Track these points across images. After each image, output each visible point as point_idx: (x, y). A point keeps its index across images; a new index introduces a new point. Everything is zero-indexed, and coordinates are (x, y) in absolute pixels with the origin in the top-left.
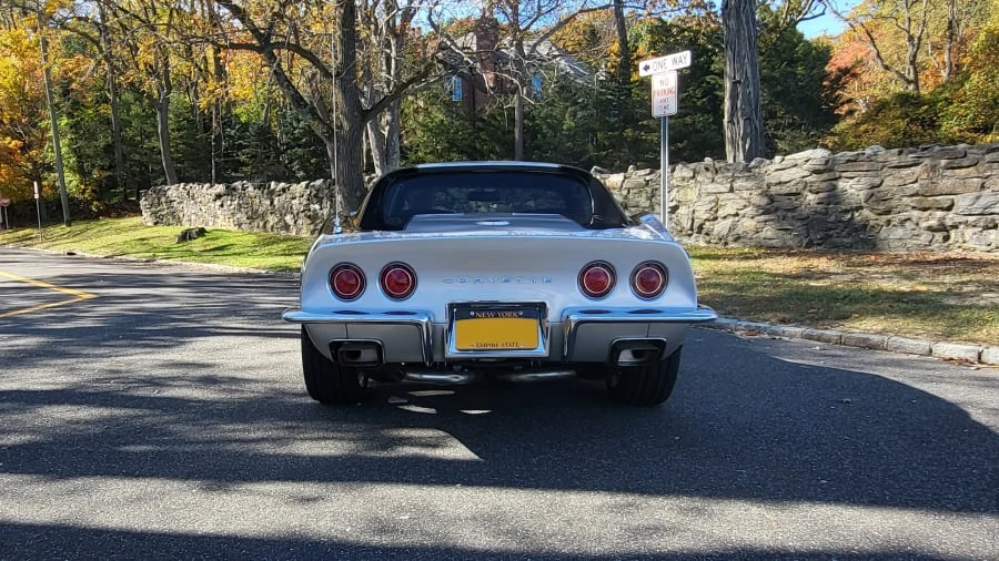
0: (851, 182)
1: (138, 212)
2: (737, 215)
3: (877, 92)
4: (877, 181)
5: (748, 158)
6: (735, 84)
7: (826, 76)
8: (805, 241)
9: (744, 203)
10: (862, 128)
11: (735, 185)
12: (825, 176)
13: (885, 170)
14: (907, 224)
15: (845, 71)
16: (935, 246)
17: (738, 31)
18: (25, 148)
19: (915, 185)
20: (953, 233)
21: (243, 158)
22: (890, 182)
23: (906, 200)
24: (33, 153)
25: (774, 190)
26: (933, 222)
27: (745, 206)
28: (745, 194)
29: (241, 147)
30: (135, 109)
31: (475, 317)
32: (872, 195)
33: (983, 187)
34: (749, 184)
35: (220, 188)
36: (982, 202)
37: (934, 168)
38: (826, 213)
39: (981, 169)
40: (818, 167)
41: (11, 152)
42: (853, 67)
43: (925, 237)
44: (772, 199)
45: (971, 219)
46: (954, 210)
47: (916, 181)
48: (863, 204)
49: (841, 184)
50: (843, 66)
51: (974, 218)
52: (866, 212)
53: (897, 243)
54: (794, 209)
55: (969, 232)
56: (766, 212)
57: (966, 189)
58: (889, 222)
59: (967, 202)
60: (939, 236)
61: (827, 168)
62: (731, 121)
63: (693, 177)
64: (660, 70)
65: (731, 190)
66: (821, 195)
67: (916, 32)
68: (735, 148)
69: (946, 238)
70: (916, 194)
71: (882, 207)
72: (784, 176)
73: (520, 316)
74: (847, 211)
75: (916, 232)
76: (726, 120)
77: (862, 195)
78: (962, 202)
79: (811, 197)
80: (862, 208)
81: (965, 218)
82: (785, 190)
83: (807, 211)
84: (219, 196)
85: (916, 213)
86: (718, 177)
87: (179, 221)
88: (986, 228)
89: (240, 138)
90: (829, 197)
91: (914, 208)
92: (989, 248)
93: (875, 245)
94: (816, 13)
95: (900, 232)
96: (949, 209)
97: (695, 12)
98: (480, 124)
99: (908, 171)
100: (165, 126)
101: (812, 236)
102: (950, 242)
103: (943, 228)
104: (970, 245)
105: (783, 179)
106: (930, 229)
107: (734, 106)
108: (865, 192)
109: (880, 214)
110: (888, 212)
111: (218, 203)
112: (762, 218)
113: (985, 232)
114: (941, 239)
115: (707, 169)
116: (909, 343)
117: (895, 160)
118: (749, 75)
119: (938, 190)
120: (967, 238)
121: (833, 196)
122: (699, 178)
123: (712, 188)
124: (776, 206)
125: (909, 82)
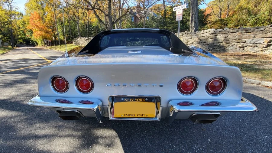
0: (220, 36)
1: (72, 43)
2: (192, 44)
3: (212, 19)
4: (227, 36)
5: (195, 31)
6: (192, 14)
7: (204, 15)
8: (208, 50)
9: (194, 41)
10: (212, 26)
11: (192, 37)
12: (214, 35)
13: (229, 33)
14: (234, 46)
15: (208, 15)
16: (240, 51)
17: (194, 2)
18: (52, 31)
19: (236, 37)
20: (245, 48)
21: (93, 33)
22: (230, 36)
23: (234, 40)
24: (54, 32)
25: (201, 38)
26: (240, 46)
27: (194, 42)
28: (194, 39)
29: (93, 31)
30: (73, 24)
31: (123, 101)
32: (225, 39)
33: (254, 37)
34: (195, 37)
35: (87, 38)
36: (254, 41)
37: (241, 33)
38: (214, 43)
39: (254, 33)
40: (212, 33)
41: (50, 32)
42: (210, 14)
43: (238, 49)
44: (201, 40)
45: (250, 45)
46: (246, 43)
47: (237, 36)
48: (223, 41)
49: (218, 37)
50: (208, 13)
51: (251, 44)
52: (223, 43)
53: (231, 50)
54: (206, 42)
55: (250, 48)
56: (199, 43)
57: (250, 38)
58: (229, 45)
59: (250, 41)
60: (242, 49)
61: (214, 33)
62: (191, 23)
63: (183, 35)
64: (178, 9)
65: (191, 38)
66: (213, 39)
67: (221, 7)
68: (192, 29)
69: (244, 49)
70: (237, 39)
71: (228, 42)
72: (204, 35)
73: (146, 101)
74: (219, 43)
75: (236, 48)
76: (190, 22)
77: (223, 39)
78: (248, 41)
79: (210, 40)
80: (222, 42)
81: (249, 45)
82: (204, 38)
83: (209, 43)
84: (86, 40)
85: (236, 43)
86: (188, 35)
87: (80, 45)
88: (254, 47)
89: (92, 29)
90: (215, 40)
91: (236, 42)
92: (255, 52)
93: (225, 51)
94: (202, 4)
95: (232, 48)
96: (245, 42)
97: (178, 3)
98: (137, 26)
99: (235, 33)
100: (78, 27)
101: (210, 48)
102: (245, 50)
103: (243, 47)
104: (250, 51)
105: (204, 36)
106: (240, 47)
107: (192, 20)
108: (224, 38)
109: (227, 44)
110: (229, 43)
111: (86, 41)
112: (198, 44)
113: (254, 48)
114: (242, 50)
115: (186, 34)
116: (253, 81)
117: (232, 31)
118: (196, 12)
119: (242, 38)
120: (249, 49)
121: (216, 39)
122: (184, 35)
123: (186, 38)
124: (202, 42)
125: (219, 17)
